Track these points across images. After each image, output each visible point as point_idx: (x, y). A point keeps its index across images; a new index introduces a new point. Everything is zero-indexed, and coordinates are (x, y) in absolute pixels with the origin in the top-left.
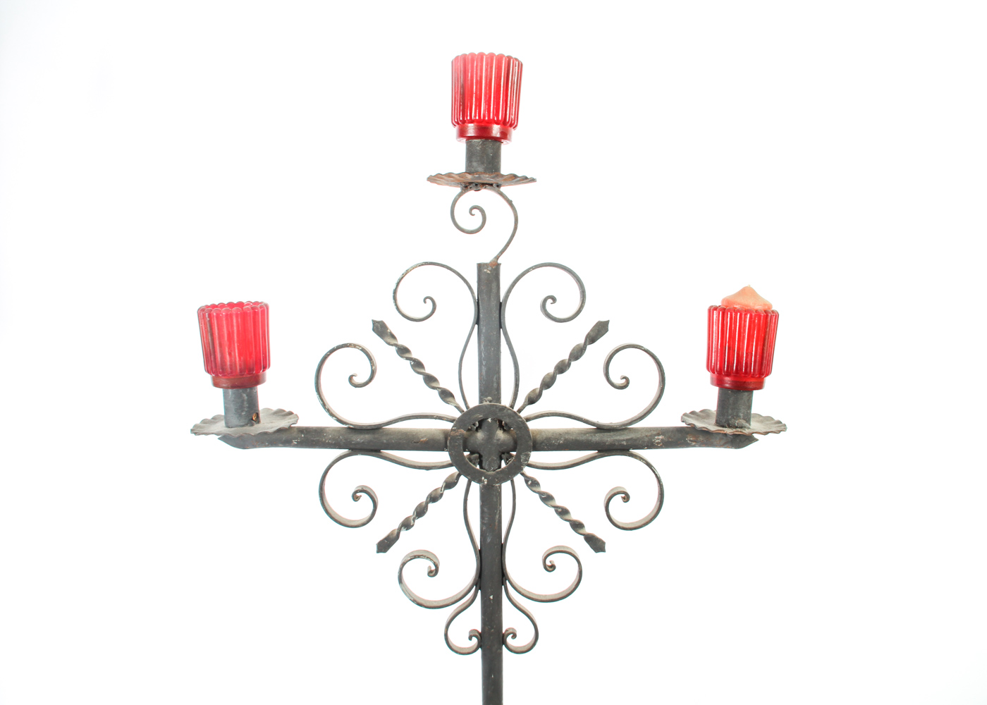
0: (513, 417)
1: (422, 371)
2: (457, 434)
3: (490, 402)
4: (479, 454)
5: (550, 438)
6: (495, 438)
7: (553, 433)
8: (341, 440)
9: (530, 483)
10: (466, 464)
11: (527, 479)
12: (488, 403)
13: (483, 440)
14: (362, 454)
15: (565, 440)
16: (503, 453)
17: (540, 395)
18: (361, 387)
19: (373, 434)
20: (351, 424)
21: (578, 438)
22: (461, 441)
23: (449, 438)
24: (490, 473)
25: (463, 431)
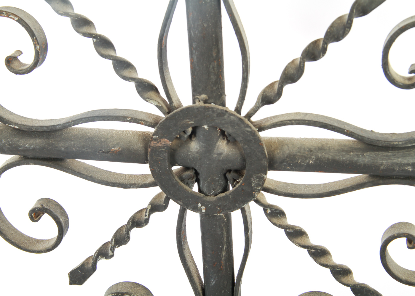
0: (238, 125)
1: (112, 53)
2: (159, 145)
3: (205, 102)
4: (195, 170)
5: (294, 155)
6: (215, 151)
7: (300, 148)
8: (4, 145)
9: (269, 211)
10: (175, 185)
11: (266, 207)
12: (202, 104)
13: (197, 153)
14: (35, 164)
15: (318, 159)
16: (230, 171)
17: (279, 94)
18: (24, 73)
19: (48, 138)
20: (16, 124)
21: (337, 158)
22: (166, 155)
23: (149, 150)
24: (208, 198)
25: (166, 142)
